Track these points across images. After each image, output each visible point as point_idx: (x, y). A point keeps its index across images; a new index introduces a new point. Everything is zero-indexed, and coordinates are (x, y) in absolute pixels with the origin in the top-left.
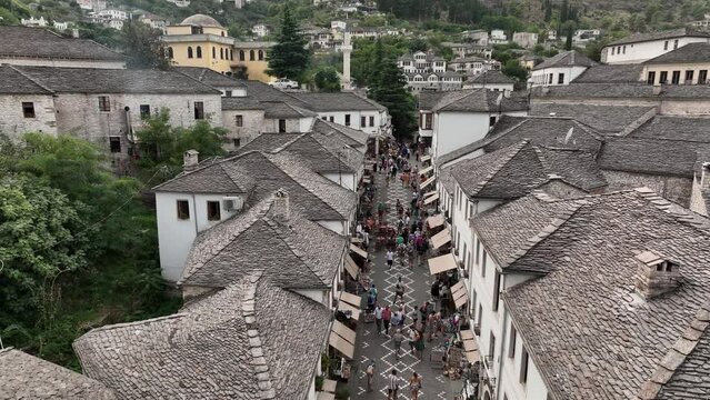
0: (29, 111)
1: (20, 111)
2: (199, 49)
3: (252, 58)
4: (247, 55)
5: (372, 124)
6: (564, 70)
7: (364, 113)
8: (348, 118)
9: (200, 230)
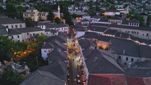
0: (18, 37)
1: (17, 37)
2: (33, 15)
3: (43, 15)
4: (42, 15)
5: (66, 29)
6: (97, 19)
7: (65, 28)
8: (62, 29)
9: (48, 53)
